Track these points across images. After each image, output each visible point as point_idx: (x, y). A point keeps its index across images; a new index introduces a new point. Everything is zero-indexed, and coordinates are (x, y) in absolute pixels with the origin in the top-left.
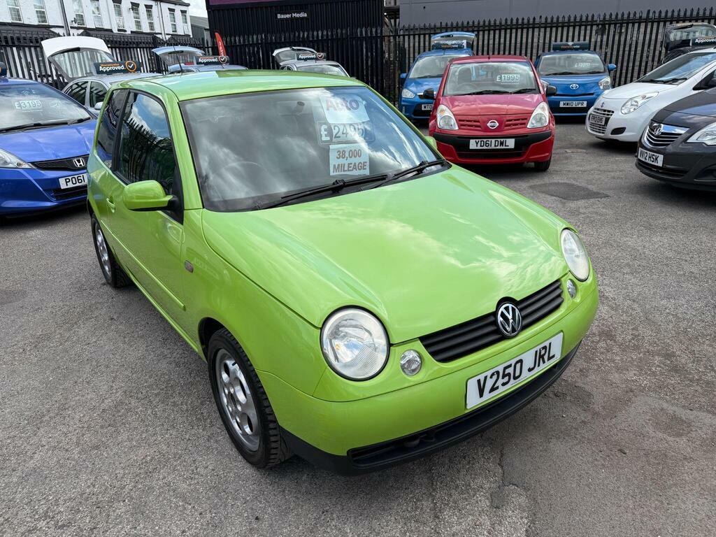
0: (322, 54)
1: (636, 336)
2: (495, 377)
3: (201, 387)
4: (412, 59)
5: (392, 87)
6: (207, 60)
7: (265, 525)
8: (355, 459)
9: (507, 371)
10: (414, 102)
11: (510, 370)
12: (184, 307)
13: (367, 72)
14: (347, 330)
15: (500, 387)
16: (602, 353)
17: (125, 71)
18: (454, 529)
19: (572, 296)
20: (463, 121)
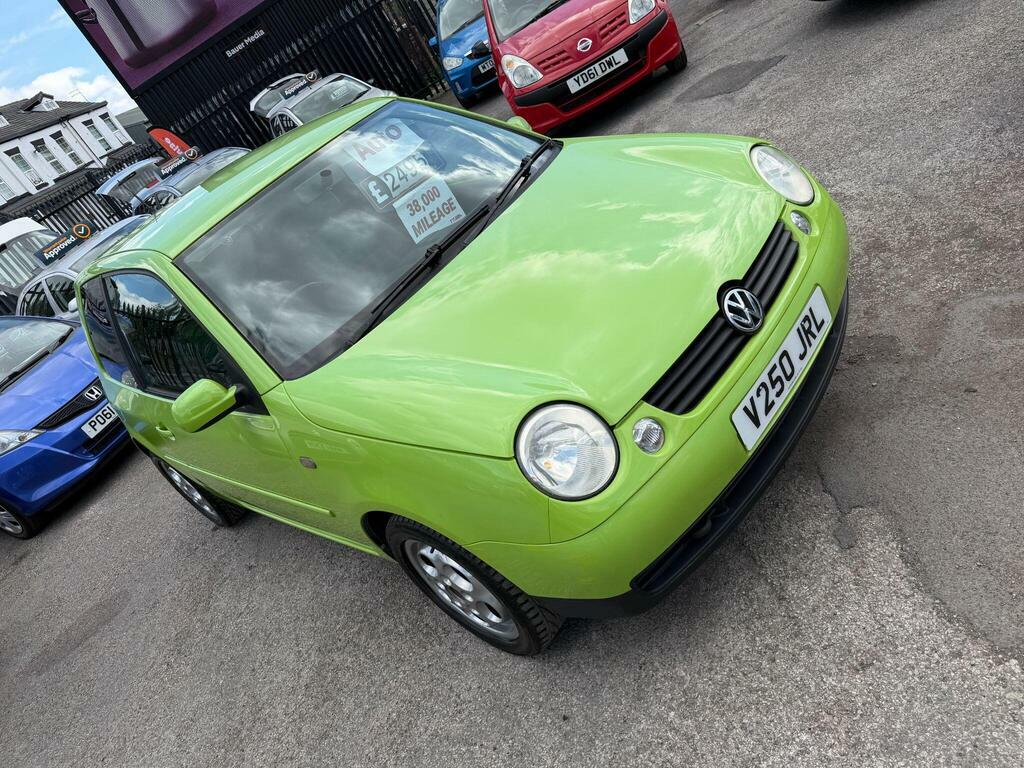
0: (312, 73)
1: (913, 228)
2: (763, 393)
3: (407, 593)
4: (432, 14)
5: (426, 63)
6: (172, 167)
7: (579, 720)
8: (643, 587)
9: (774, 376)
10: (466, 70)
11: (778, 372)
12: (331, 512)
13: (384, 63)
14: (548, 439)
15: (776, 400)
16: (882, 275)
17: (79, 242)
18: (811, 603)
19: (806, 232)
20: (544, 61)
